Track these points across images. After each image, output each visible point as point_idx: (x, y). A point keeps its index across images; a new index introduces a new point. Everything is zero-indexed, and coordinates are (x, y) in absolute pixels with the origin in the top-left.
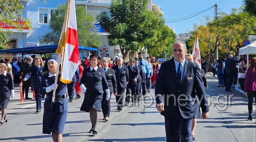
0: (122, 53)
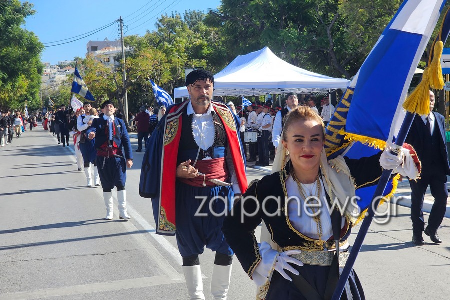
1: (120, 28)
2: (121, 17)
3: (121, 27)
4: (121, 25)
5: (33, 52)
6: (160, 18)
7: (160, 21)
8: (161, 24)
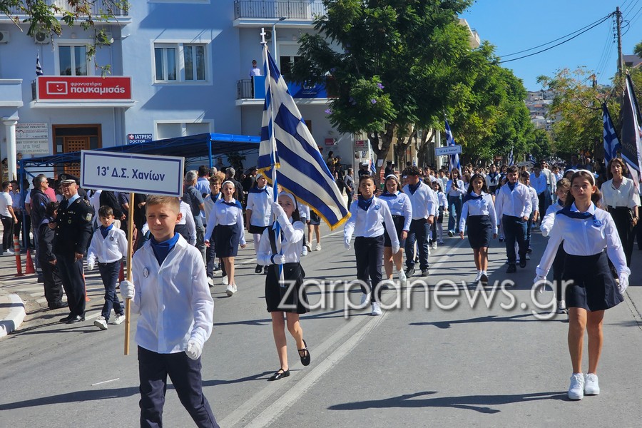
0: (375, 148)
1: (616, 25)
2: (618, 8)
3: (618, 24)
4: (618, 21)
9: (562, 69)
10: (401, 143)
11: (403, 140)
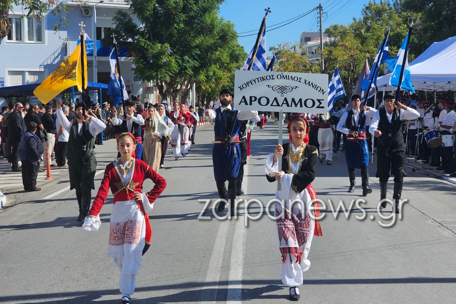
0: (161, 92)
1: (319, 15)
2: (320, 4)
4: (320, 13)
5: (224, 41)
6: (367, 5)
7: (367, 8)
8: (367, 11)
9: (285, 43)
10: (175, 89)
11: (177, 87)
